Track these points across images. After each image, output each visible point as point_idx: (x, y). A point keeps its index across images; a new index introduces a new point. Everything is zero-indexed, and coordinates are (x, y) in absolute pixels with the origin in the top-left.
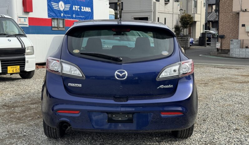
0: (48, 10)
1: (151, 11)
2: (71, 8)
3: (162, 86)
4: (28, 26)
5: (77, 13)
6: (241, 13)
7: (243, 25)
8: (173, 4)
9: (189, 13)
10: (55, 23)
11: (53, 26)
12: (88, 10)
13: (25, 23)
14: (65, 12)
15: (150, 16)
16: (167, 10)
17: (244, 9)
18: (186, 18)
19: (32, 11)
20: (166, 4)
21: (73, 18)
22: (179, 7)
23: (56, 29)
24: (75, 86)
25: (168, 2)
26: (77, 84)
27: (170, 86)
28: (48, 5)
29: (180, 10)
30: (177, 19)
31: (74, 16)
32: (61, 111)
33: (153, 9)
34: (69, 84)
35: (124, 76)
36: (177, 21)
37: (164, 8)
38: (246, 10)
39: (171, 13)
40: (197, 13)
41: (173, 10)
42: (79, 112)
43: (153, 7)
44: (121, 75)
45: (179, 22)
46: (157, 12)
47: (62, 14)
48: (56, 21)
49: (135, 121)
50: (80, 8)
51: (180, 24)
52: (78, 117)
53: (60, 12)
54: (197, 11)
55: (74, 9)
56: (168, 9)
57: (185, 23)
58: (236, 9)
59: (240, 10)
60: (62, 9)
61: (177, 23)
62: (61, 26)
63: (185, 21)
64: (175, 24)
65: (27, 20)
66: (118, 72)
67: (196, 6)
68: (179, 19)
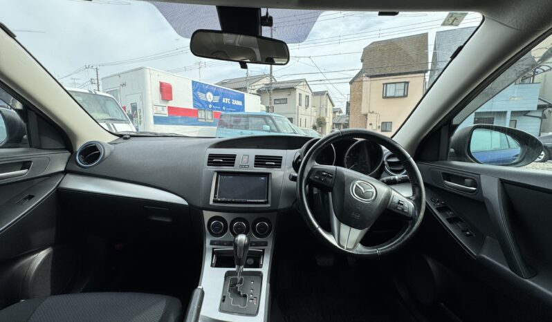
0: (194, 99)
2: (221, 100)
4: (167, 116)
5: (227, 105)
6: (369, 114)
7: (371, 124)
8: (311, 108)
9: (321, 116)
10: (201, 114)
11: (200, 117)
12: (239, 103)
13: (163, 112)
14: (214, 104)
15: (295, 117)
17: (371, 111)
18: (321, 120)
19: (172, 99)
20: (306, 108)
21: (223, 110)
22: (316, 111)
23: (204, 121)
28: (194, 95)
29: (316, 114)
30: (314, 120)
31: (224, 108)
37: (305, 111)
38: (373, 111)
39: (310, 115)
40: (326, 117)
41: (311, 113)
43: (296, 110)
45: (315, 122)
46: (299, 114)
47: (210, 106)
48: (203, 112)
50: (231, 101)
51: (316, 124)
53: (208, 103)
55: (224, 101)
56: (308, 112)
57: (319, 123)
58: (364, 111)
59: (367, 111)
60: (210, 101)
62: (210, 117)
64: (312, 124)
65: (166, 109)
67: (326, 112)
68: (316, 120)
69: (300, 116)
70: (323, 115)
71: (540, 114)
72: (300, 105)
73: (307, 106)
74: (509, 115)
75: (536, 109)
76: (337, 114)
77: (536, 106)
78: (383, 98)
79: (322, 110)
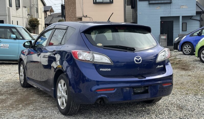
1: (6, 15)
3: (158, 66)
6: (83, 18)
8: (22, 9)
9: (33, 17)
15: (6, 19)
16: (18, 15)
17: (85, 15)
18: (34, 22)
20: (17, 9)
22: (27, 12)
24: (105, 70)
25: (19, 8)
26: (107, 69)
27: (162, 66)
29: (28, 15)
30: (26, 22)
32: (99, 90)
33: (7, 13)
34: (100, 69)
35: (140, 61)
36: (27, 24)
37: (16, 13)
38: (86, 16)
39: (21, 17)
40: (38, 17)
41: (23, 14)
42: (114, 89)
43: (7, 11)
44: (138, 60)
45: (28, 25)
46: (11, 16)
49: (149, 91)
52: (114, 93)
54: (38, 16)
56: (19, 13)
57: (33, 26)
61: (27, 25)
63: (34, 24)
66: (136, 58)
67: (37, 12)
68: (28, 22)
69: (12, 19)
70: (35, 16)
71: (198, 18)
72: (10, 5)
73: (18, 7)
74: (181, 18)
75: (195, 15)
76: (48, 13)
77: (195, 12)
78: (94, 3)
79: (32, 10)
